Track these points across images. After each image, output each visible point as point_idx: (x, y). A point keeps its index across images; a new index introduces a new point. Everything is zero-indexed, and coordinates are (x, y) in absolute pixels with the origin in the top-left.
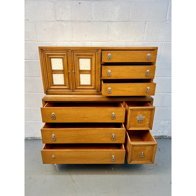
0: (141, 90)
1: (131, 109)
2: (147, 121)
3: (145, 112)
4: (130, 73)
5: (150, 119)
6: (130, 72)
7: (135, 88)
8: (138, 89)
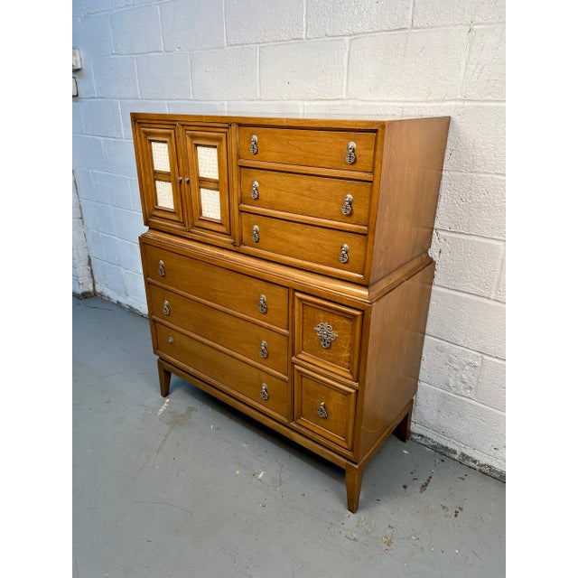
0: (327, 248)
1: (300, 299)
2: (344, 349)
3: (337, 320)
4: (301, 198)
5: (350, 346)
6: (302, 195)
7: (313, 240)
8: (318, 245)
